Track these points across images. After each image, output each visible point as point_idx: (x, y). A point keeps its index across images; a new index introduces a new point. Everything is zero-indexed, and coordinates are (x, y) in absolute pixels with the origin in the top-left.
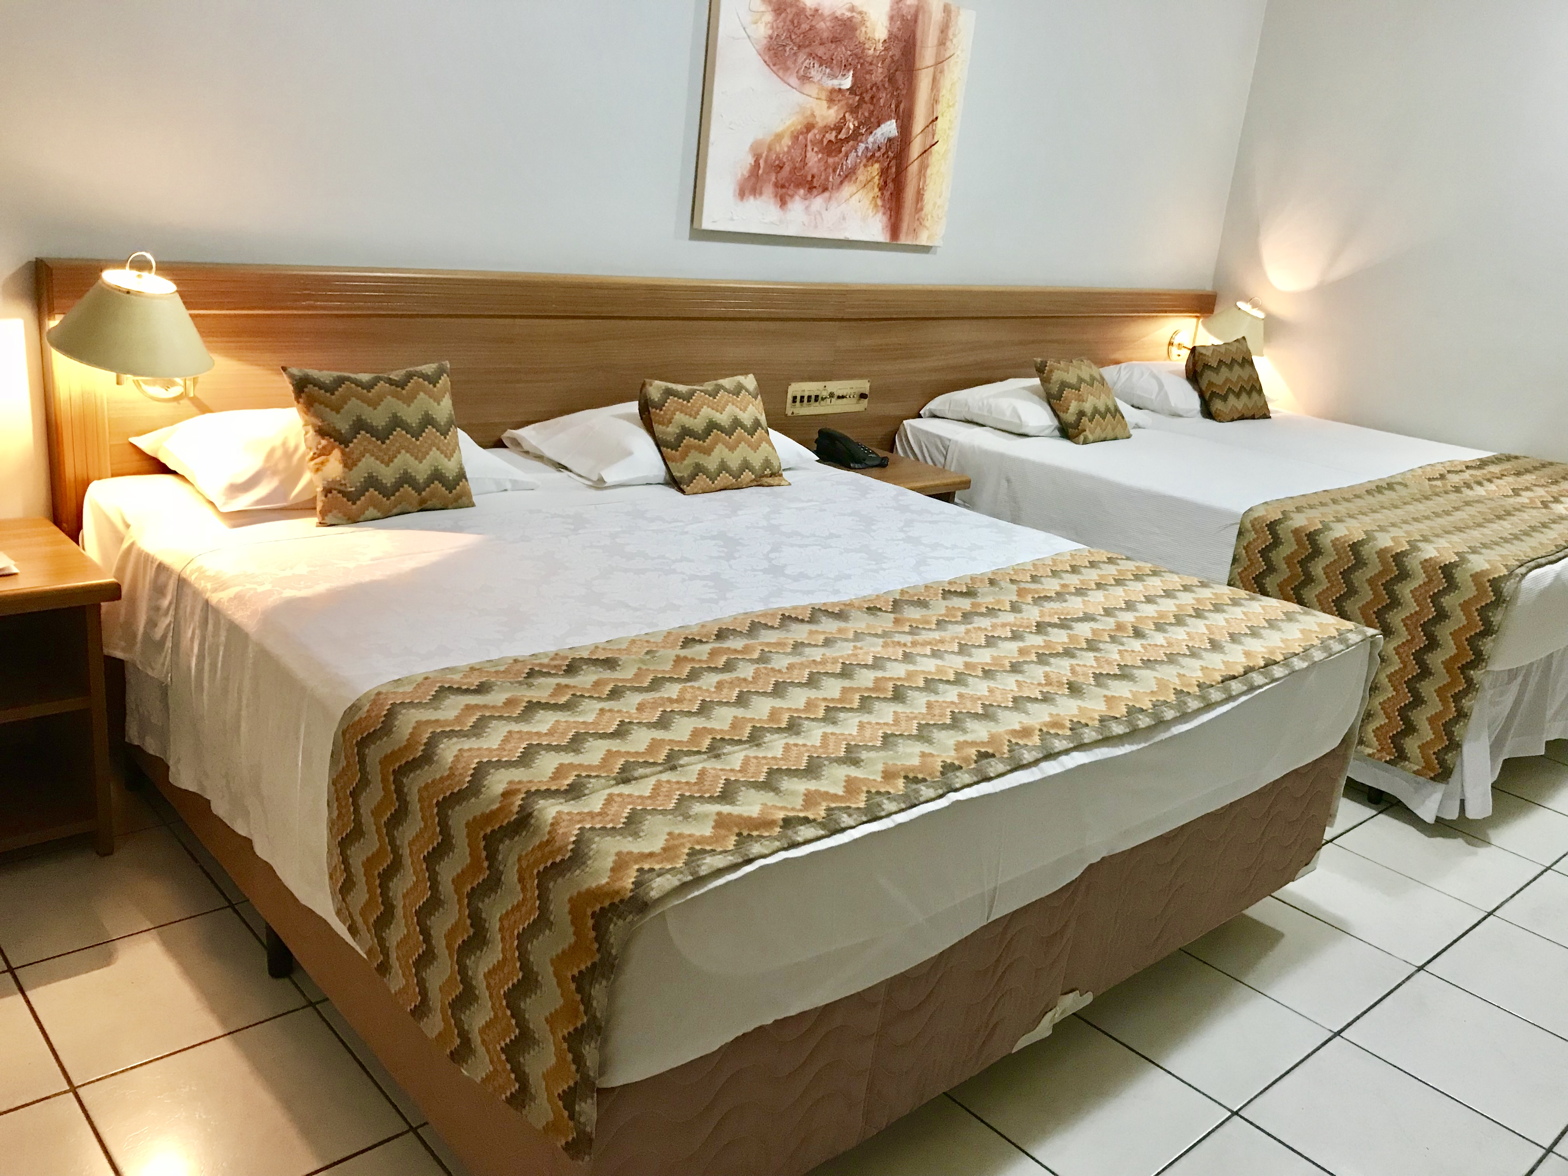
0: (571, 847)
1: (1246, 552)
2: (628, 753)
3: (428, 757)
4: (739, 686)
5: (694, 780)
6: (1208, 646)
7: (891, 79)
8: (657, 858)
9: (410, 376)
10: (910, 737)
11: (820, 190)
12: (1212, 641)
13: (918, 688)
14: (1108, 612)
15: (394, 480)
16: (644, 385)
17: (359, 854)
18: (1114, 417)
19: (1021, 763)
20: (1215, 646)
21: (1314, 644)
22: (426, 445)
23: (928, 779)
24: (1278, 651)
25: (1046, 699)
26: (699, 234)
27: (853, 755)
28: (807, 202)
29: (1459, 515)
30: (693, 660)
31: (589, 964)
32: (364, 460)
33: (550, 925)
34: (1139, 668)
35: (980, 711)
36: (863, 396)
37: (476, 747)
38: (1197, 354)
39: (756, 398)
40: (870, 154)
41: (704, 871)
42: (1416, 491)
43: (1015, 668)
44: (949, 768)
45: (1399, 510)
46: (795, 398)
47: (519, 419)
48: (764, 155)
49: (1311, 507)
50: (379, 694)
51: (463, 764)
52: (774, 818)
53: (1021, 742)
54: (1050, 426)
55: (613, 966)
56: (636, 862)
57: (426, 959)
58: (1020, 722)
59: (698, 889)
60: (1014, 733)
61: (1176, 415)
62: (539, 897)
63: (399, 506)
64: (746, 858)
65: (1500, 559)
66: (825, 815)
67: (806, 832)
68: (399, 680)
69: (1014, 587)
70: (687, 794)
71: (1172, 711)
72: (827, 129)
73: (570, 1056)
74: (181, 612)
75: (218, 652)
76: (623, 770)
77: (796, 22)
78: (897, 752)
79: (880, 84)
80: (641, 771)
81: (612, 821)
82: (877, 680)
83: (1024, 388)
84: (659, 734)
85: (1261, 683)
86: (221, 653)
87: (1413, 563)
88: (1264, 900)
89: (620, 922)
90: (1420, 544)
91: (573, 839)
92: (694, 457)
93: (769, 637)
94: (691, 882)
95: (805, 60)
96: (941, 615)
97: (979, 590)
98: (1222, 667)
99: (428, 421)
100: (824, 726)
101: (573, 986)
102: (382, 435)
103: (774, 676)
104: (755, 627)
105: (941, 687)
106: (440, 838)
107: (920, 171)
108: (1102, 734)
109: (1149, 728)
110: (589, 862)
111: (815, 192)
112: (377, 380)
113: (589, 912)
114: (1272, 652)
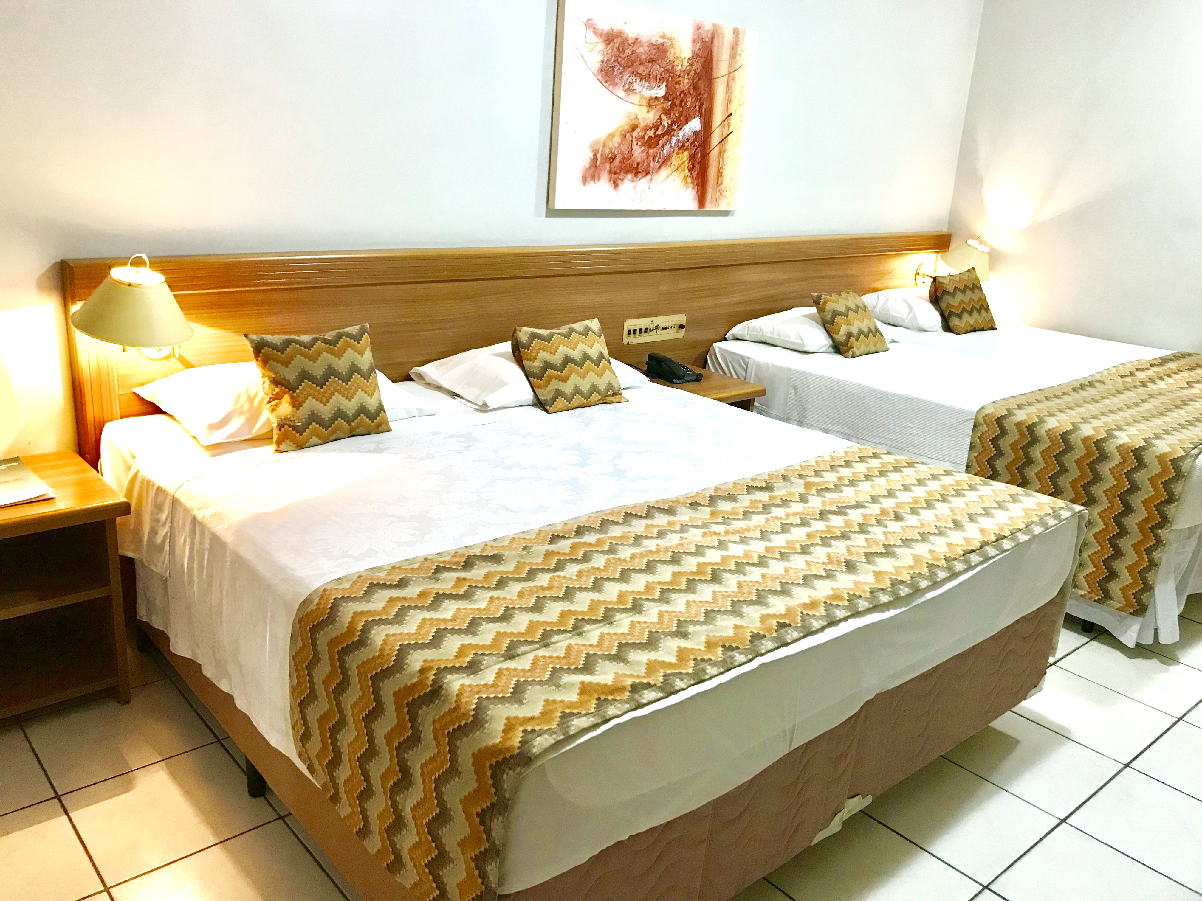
0: (472, 713)
1: (980, 441)
2: (512, 634)
3: (363, 642)
4: (594, 574)
5: (562, 655)
6: (952, 526)
7: (695, 87)
8: (536, 721)
9: (340, 336)
10: (725, 612)
11: (644, 174)
12: (955, 522)
13: (730, 571)
14: (874, 500)
15: (330, 416)
16: (515, 331)
17: (314, 713)
18: (875, 336)
19: (811, 630)
20: (957, 525)
21: (1034, 520)
22: (353, 388)
23: (741, 647)
24: (1006, 527)
25: (829, 575)
26: (552, 212)
27: (683, 630)
28: (634, 184)
29: (1146, 406)
30: (558, 553)
31: (489, 804)
32: (307, 401)
33: (458, 774)
34: (900, 546)
35: (779, 589)
36: (681, 327)
37: (399, 632)
38: (937, 283)
39: (600, 336)
40: (680, 144)
41: (573, 731)
42: (1111, 387)
43: (805, 550)
44: (756, 637)
45: (1099, 404)
46: (629, 331)
47: (422, 358)
48: (600, 151)
49: (1029, 404)
50: (325, 590)
51: (390, 647)
52: (624, 684)
53: (811, 613)
54: (826, 345)
55: (507, 806)
56: (521, 725)
57: (366, 794)
58: (809, 597)
59: (568, 745)
60: (805, 606)
61: (922, 330)
62: (450, 752)
63: (335, 434)
64: (604, 719)
65: (1178, 442)
66: (662, 680)
67: (649, 695)
68: (339, 578)
69: (802, 482)
70: (558, 667)
71: (926, 582)
72: (647, 128)
73: (476, 872)
74: (175, 525)
75: (204, 557)
76: (509, 648)
77: (621, 49)
78: (716, 626)
79: (687, 92)
80: (523, 649)
81: (502, 691)
82: (699, 565)
83: (805, 316)
84: (535, 617)
85: (993, 554)
86: (206, 556)
87: (1111, 447)
88: (1006, 714)
89: (511, 773)
90: (1115, 433)
91: (474, 706)
92: (555, 385)
93: (616, 531)
94: (563, 739)
95: (629, 76)
96: (747, 507)
97: (775, 485)
98: (964, 543)
99: (354, 369)
100: (660, 606)
101: (477, 820)
102: (321, 383)
103: (621, 565)
104: (605, 524)
105: (748, 569)
106: (374, 704)
107: (719, 155)
108: (872, 603)
109: (908, 596)
110: (486, 725)
111: (640, 176)
112: (315, 340)
113: (488, 765)
114: (1001, 529)
